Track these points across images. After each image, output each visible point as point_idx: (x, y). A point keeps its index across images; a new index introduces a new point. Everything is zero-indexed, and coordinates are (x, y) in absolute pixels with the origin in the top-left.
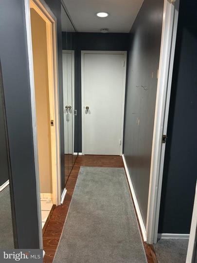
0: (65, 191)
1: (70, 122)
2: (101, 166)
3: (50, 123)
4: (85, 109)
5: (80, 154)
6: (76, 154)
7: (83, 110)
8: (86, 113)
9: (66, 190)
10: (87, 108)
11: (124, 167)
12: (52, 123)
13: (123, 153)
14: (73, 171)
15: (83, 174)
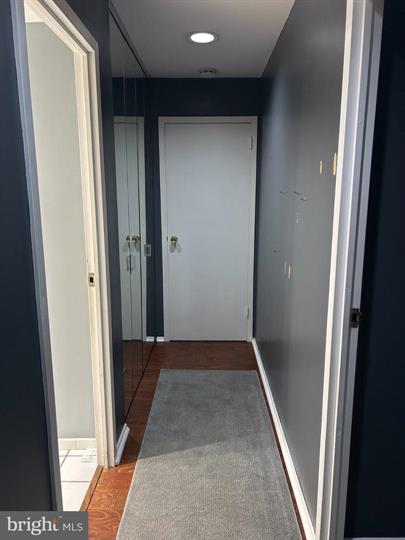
0: (126, 431)
1: (136, 273)
2: (207, 367)
3: (88, 280)
4: (170, 242)
5: (160, 339)
6: (150, 339)
7: (166, 244)
8: (172, 251)
9: (128, 429)
10: (174, 239)
11: (257, 368)
12: (91, 280)
13: (254, 336)
14: (145, 380)
15: (166, 386)
